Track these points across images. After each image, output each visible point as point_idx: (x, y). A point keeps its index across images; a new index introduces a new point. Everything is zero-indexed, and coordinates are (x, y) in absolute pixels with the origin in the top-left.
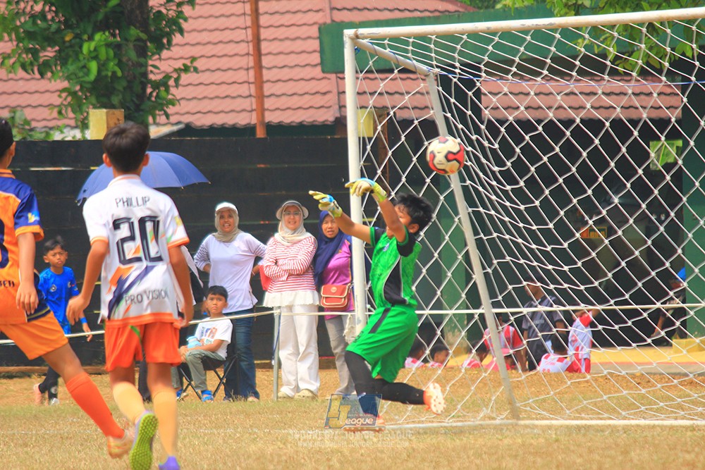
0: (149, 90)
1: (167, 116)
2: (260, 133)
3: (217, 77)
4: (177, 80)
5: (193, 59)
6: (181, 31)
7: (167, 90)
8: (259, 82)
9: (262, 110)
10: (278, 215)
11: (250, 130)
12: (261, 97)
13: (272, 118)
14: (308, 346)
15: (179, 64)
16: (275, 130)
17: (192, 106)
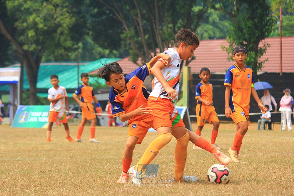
0: (258, 64)
1: (261, 70)
2: (281, 74)
3: (273, 62)
4: (264, 63)
5: (268, 58)
6: (265, 53)
7: (262, 65)
8: (281, 63)
9: (281, 69)
10: (284, 91)
11: (279, 74)
12: (281, 67)
13: (284, 71)
14: (289, 119)
15: (265, 59)
16: (284, 74)
17: (267, 68)
